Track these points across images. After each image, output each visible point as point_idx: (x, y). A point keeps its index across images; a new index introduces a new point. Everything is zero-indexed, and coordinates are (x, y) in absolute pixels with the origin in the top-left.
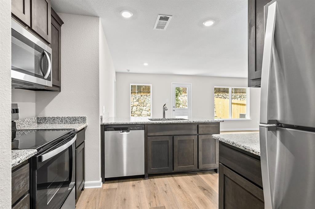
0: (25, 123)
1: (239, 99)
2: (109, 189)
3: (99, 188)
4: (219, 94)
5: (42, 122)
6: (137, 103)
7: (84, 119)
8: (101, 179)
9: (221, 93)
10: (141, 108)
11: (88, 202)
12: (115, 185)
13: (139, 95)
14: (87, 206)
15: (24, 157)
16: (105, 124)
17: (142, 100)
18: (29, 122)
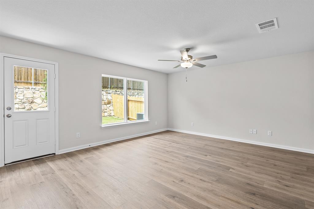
1: (137, 96)
4: (117, 91)
9: (119, 89)
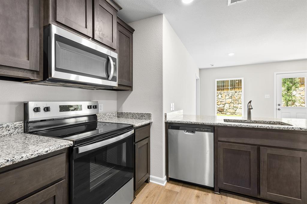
0: (107, 117)
2: (170, 191)
3: (162, 186)
5: (120, 116)
6: (230, 100)
7: (149, 116)
8: (165, 177)
10: (235, 106)
11: (147, 197)
12: (178, 188)
13: (233, 91)
14: (144, 201)
15: (54, 148)
16: (168, 122)
17: (237, 96)
18: (110, 116)
